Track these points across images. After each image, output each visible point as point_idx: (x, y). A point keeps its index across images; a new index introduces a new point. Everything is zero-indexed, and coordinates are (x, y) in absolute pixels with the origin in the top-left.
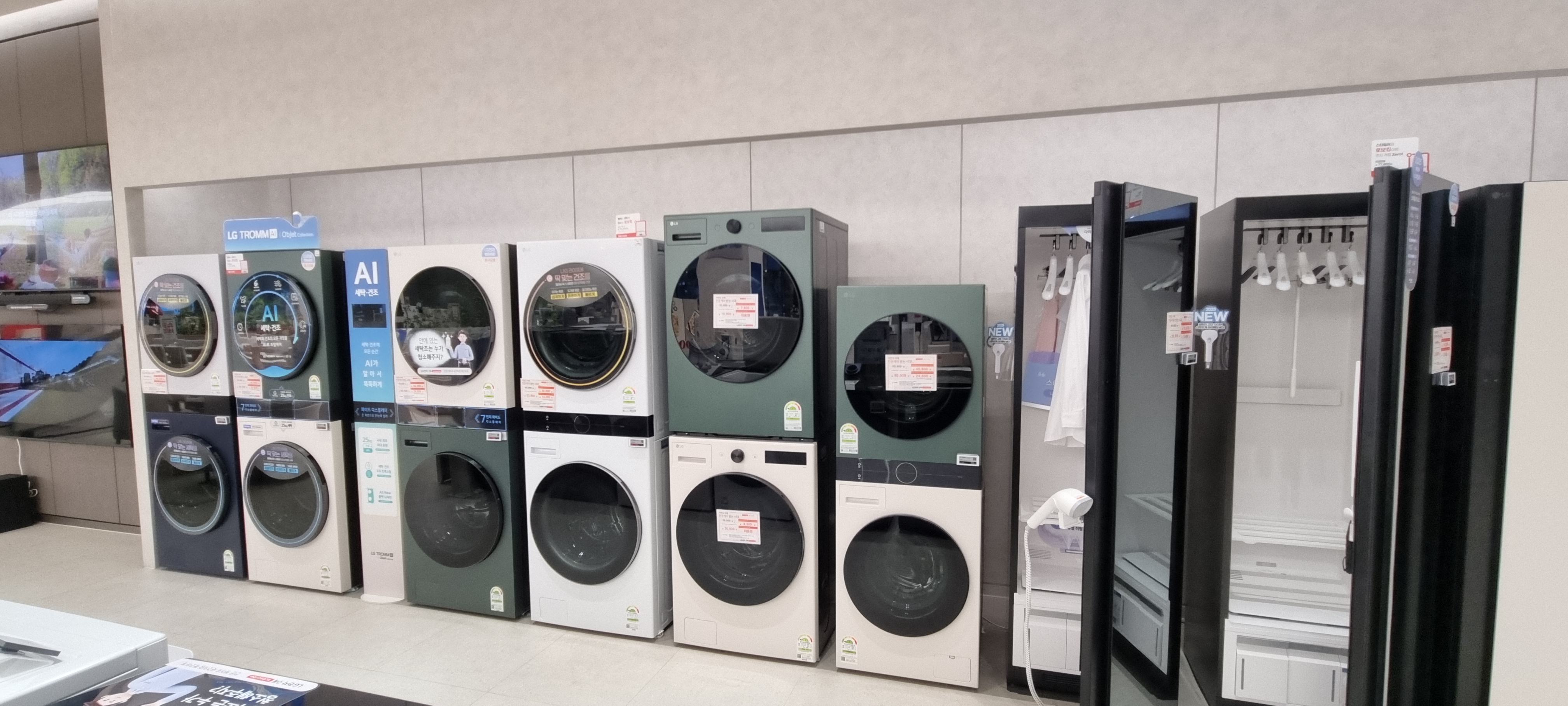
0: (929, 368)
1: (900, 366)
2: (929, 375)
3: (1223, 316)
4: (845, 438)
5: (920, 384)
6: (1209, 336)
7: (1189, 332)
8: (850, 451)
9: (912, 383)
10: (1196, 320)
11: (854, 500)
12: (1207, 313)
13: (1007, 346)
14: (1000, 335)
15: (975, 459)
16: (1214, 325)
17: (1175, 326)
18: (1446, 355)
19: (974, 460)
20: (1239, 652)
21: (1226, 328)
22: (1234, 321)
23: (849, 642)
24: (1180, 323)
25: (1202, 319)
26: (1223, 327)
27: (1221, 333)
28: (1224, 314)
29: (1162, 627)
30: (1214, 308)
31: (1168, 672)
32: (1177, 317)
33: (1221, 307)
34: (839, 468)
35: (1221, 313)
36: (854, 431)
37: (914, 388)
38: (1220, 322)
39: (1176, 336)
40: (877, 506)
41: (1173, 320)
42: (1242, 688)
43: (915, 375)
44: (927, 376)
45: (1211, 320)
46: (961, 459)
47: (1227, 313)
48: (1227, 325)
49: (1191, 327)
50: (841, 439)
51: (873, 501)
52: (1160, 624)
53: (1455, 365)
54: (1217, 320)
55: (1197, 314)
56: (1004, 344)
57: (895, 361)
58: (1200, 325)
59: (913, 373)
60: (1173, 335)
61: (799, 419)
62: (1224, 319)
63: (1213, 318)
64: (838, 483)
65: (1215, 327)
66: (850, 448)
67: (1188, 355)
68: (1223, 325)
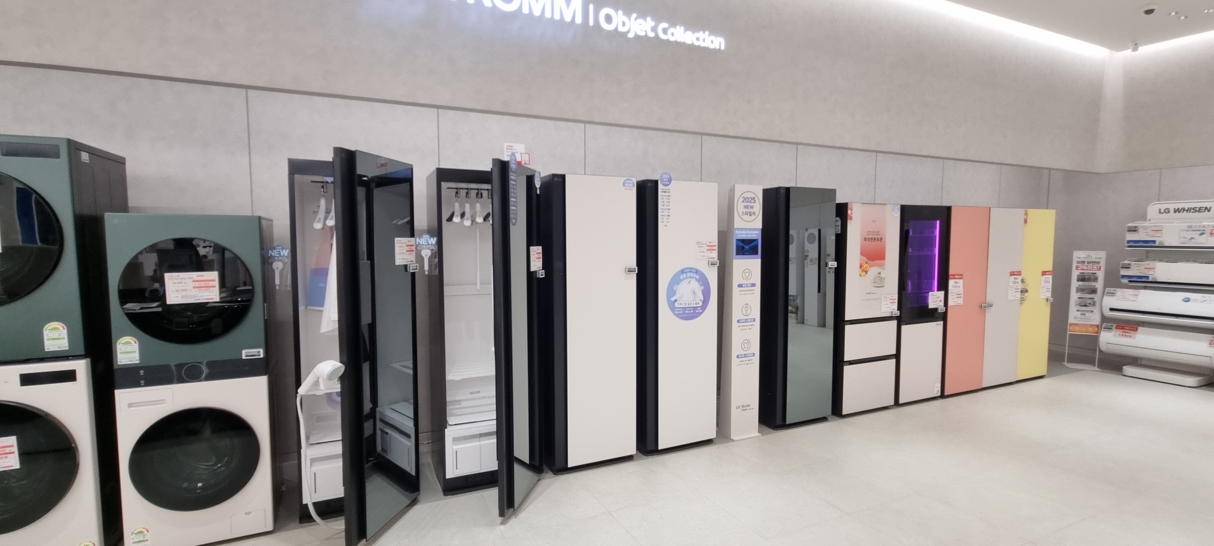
0: (211, 283)
1: (181, 283)
2: (211, 289)
3: (433, 241)
4: (123, 350)
5: (202, 296)
6: (426, 254)
7: (413, 251)
8: (130, 361)
9: (195, 296)
10: (417, 243)
11: (137, 404)
12: (424, 239)
13: (284, 264)
14: (278, 255)
15: (259, 352)
16: (428, 246)
17: (401, 247)
18: (539, 261)
19: (261, 353)
20: (454, 447)
21: (435, 248)
22: (440, 243)
23: (141, 532)
24: (405, 245)
25: (421, 243)
26: (434, 248)
27: (433, 252)
28: (433, 240)
29: (411, 446)
30: (428, 236)
31: (415, 474)
32: (402, 241)
33: (432, 236)
34: (117, 378)
35: (432, 239)
36: (133, 343)
37: (197, 300)
38: (432, 244)
39: (403, 253)
40: (165, 405)
41: (400, 243)
42: (457, 469)
43: (197, 289)
44: (209, 290)
45: (427, 243)
46: (245, 354)
47: (435, 239)
48: (436, 247)
49: (414, 248)
50: (118, 351)
51: (162, 401)
52: (410, 444)
53: (544, 267)
54: (430, 243)
55: (418, 240)
56: (282, 262)
57: (176, 279)
58: (420, 246)
59: (194, 287)
60: (400, 253)
61: (64, 338)
62: (434, 243)
63: (428, 242)
64: (117, 392)
65: (429, 248)
66: (129, 358)
67: (411, 265)
68: (434, 246)
